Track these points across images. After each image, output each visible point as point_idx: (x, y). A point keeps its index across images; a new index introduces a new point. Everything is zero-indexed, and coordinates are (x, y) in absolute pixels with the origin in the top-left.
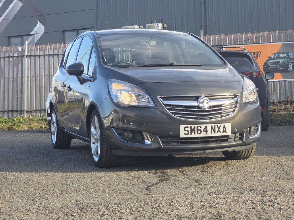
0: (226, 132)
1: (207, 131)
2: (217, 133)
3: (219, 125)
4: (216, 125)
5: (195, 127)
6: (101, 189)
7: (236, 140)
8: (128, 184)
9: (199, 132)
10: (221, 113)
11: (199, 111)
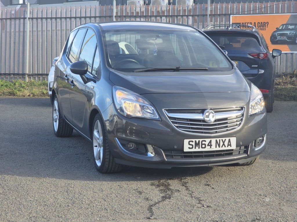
0: (231, 146)
1: (212, 145)
2: (222, 147)
3: (224, 139)
4: (221, 139)
5: (199, 141)
6: (103, 208)
7: (240, 153)
8: (130, 200)
9: (203, 146)
10: (227, 127)
11: (204, 125)
